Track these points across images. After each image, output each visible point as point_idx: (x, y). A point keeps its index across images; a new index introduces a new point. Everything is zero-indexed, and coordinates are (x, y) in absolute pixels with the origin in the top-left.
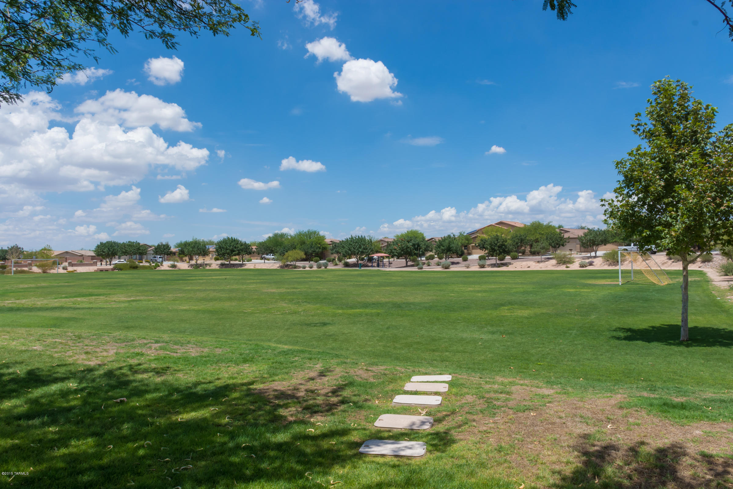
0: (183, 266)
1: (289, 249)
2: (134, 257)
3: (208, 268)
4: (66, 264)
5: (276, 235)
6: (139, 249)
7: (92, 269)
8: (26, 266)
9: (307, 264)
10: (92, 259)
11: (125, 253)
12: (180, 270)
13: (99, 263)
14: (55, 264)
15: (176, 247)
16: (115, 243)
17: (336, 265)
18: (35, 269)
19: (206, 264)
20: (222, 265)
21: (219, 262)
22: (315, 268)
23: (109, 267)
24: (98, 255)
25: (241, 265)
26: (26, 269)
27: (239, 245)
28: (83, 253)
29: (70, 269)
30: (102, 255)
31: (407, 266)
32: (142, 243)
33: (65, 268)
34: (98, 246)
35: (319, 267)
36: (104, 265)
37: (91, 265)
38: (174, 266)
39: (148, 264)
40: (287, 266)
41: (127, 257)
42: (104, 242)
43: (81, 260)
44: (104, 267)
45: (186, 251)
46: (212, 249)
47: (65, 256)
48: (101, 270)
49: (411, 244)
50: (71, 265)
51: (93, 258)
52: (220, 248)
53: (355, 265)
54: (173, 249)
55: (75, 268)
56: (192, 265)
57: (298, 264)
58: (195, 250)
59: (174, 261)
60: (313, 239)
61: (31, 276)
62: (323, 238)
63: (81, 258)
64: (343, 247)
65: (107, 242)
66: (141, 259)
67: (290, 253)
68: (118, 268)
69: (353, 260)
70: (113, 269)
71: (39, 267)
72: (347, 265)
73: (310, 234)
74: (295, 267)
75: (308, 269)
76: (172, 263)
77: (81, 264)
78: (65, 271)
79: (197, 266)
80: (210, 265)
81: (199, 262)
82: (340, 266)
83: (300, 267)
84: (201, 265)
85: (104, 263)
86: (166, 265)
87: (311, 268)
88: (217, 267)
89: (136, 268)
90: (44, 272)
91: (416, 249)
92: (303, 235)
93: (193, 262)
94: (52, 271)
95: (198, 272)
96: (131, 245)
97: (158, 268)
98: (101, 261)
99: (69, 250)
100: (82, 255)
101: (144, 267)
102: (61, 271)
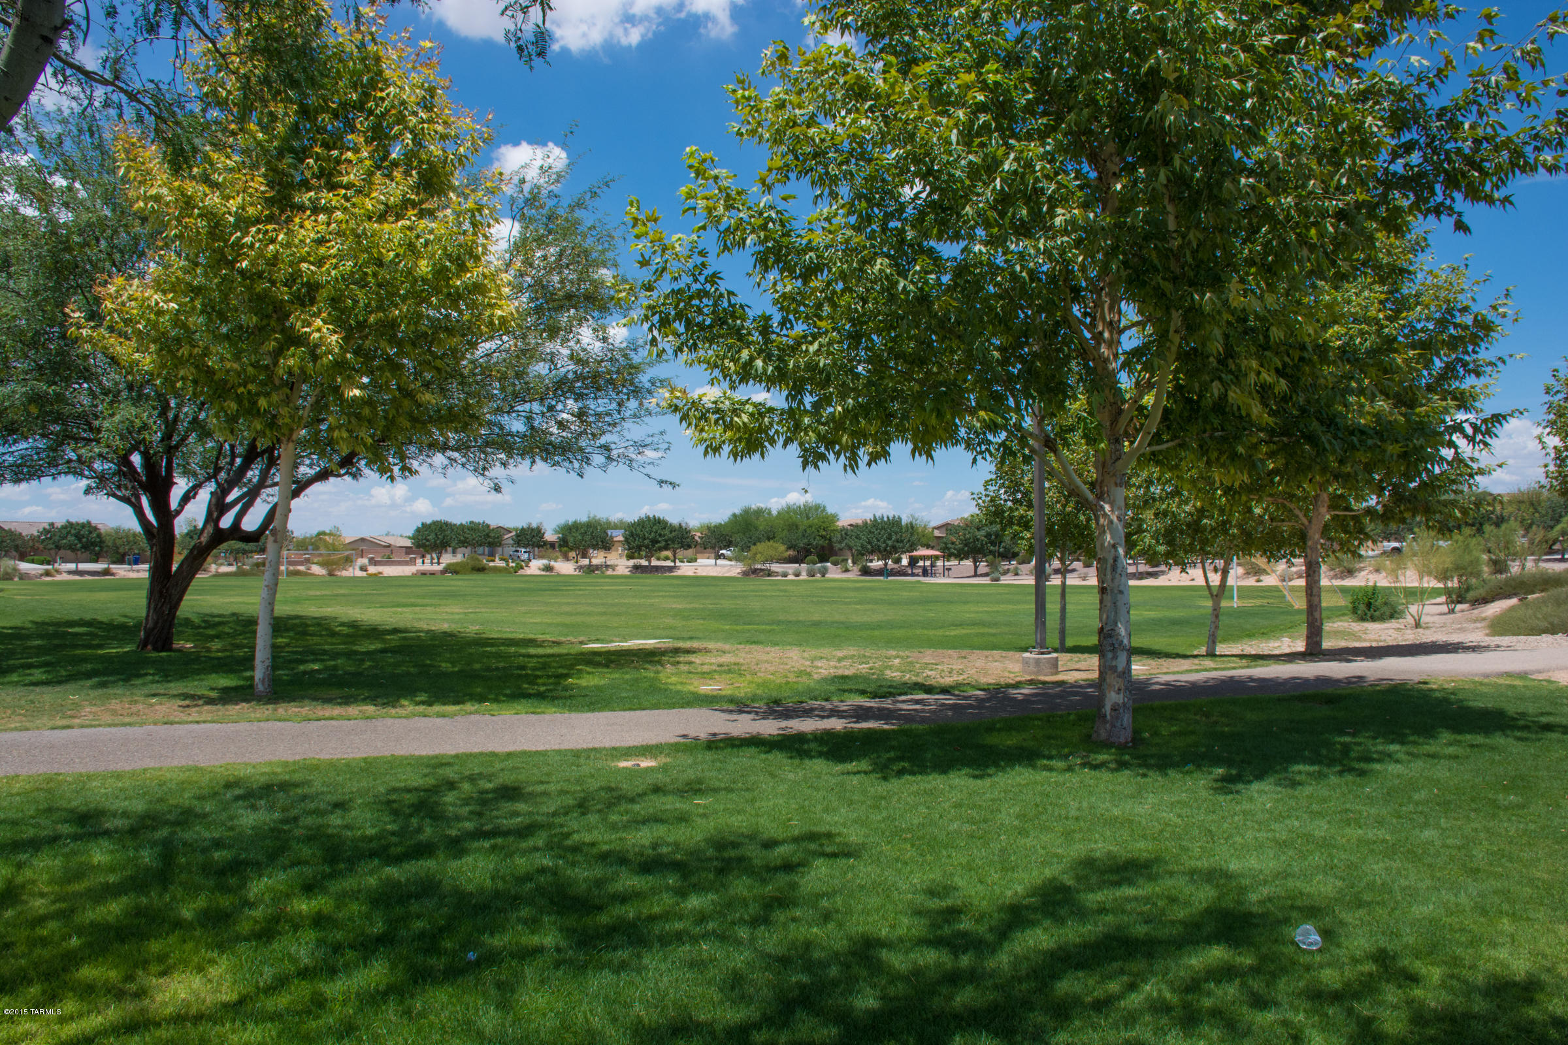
0: (565, 567)
1: (759, 540)
2: (480, 550)
3: (610, 572)
4: (365, 561)
5: (747, 512)
6: (488, 536)
7: (407, 570)
8: (301, 564)
9: (791, 568)
10: (407, 553)
11: (464, 543)
12: (559, 575)
13: (419, 561)
14: (348, 561)
15: (556, 532)
16: (446, 524)
17: (847, 570)
18: (317, 569)
19: (607, 566)
20: (636, 568)
21: (631, 562)
22: (804, 576)
23: (436, 568)
24: (418, 546)
25: (671, 569)
26: (302, 568)
27: (667, 532)
28: (390, 540)
29: (372, 570)
30: (424, 546)
31: (976, 575)
32: (493, 523)
33: (363, 569)
34: (418, 530)
35: (811, 574)
36: (426, 565)
37: (406, 563)
38: (548, 568)
39: (503, 564)
40: (755, 571)
41: (467, 551)
42: (429, 521)
43: (386, 553)
44: (428, 567)
45: (571, 540)
46: (618, 536)
47: (362, 546)
48: (424, 574)
49: (983, 533)
50: (373, 562)
51: (408, 550)
52: (632, 535)
53: (880, 572)
54: (550, 536)
55: (380, 569)
56: (581, 568)
57: (776, 567)
58: (587, 538)
59: (550, 559)
60: (814, 520)
61: (307, 579)
62: (834, 518)
63: (387, 551)
64: (858, 537)
65: (434, 523)
66: (492, 555)
67: (760, 547)
68: (451, 570)
69: (877, 564)
70: (444, 572)
71: (322, 564)
72: (866, 571)
73: (807, 511)
74: (770, 573)
75: (791, 577)
76: (545, 562)
77: (389, 562)
78: (364, 574)
79: (591, 569)
80: (613, 567)
81: (595, 562)
82: (854, 574)
83: (777, 574)
84: (597, 567)
85: (427, 560)
86: (535, 566)
87: (797, 575)
88: (626, 572)
89: (481, 570)
90: (331, 574)
91: (993, 544)
92: (795, 512)
93: (586, 562)
94: (345, 573)
95: (589, 579)
96: (473, 527)
97: (521, 572)
98: (423, 556)
99: (366, 535)
100: (389, 546)
101: (496, 570)
102: (359, 573)
